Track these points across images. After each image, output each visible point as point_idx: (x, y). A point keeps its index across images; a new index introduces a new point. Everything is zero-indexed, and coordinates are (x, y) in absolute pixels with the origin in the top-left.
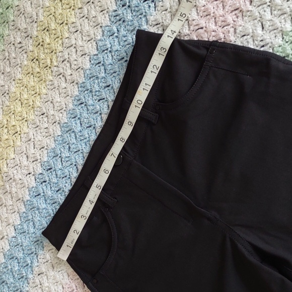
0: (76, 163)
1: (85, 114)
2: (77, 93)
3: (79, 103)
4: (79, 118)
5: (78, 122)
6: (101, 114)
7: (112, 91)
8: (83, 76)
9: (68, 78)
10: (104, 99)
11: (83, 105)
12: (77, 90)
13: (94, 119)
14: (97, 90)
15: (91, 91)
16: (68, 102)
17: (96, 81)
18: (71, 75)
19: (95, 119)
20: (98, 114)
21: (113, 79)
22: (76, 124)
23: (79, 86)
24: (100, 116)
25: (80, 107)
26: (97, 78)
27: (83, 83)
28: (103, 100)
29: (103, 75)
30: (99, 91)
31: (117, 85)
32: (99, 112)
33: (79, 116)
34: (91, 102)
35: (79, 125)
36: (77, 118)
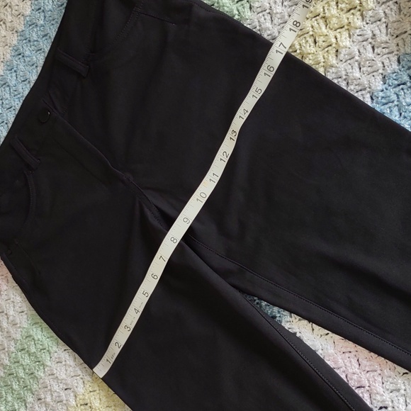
1: (21, 67)
2: (15, 42)
3: (17, 53)
4: (15, 71)
5: (14, 74)
6: (37, 67)
8: (23, 23)
9: (8, 24)
10: (41, 50)
11: (20, 56)
12: (16, 38)
13: (29, 72)
14: (35, 39)
15: (30, 41)
16: (6, 52)
17: (35, 30)
18: (12, 21)
20: (34, 67)
21: (51, 27)
22: (11, 77)
23: (19, 34)
25: (17, 59)
26: (36, 26)
27: (22, 31)
29: (42, 22)
30: (37, 41)
31: (53, 34)
32: (36, 65)
33: (15, 69)
34: (27, 53)
35: (15, 78)
36: (13, 70)
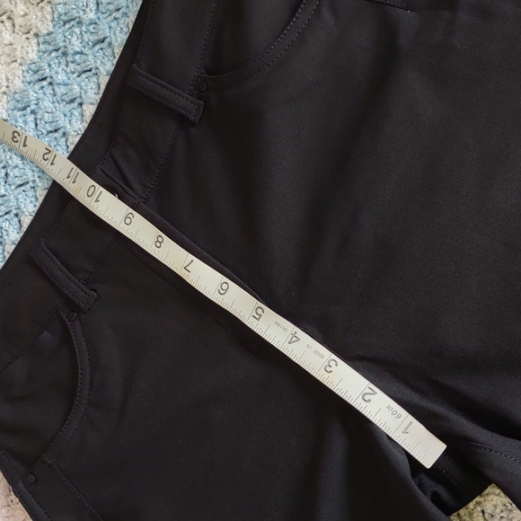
0: (18, 211)
1: (47, 103)
2: (33, 56)
3: (36, 77)
4: (33, 112)
5: (31, 118)
6: (81, 104)
7: (108, 52)
8: (49, 18)
9: (18, 21)
10: (90, 70)
11: (45, 83)
12: (35, 48)
13: (65, 115)
14: (78, 49)
15: (65, 54)
16: (14, 75)
17: (77, 30)
18: (26, 14)
19: (69, 115)
20: (76, 104)
21: (113, 25)
22: (25, 122)
23: (41, 40)
24: (79, 110)
25: (37, 87)
26: (80, 23)
27: (49, 34)
28: (88, 74)
29: (92, 15)
30: (82, 53)
31: (119, 38)
32: (78, 101)
33: (33, 107)
34: (61, 77)
35: (33, 126)
36: (29, 110)
